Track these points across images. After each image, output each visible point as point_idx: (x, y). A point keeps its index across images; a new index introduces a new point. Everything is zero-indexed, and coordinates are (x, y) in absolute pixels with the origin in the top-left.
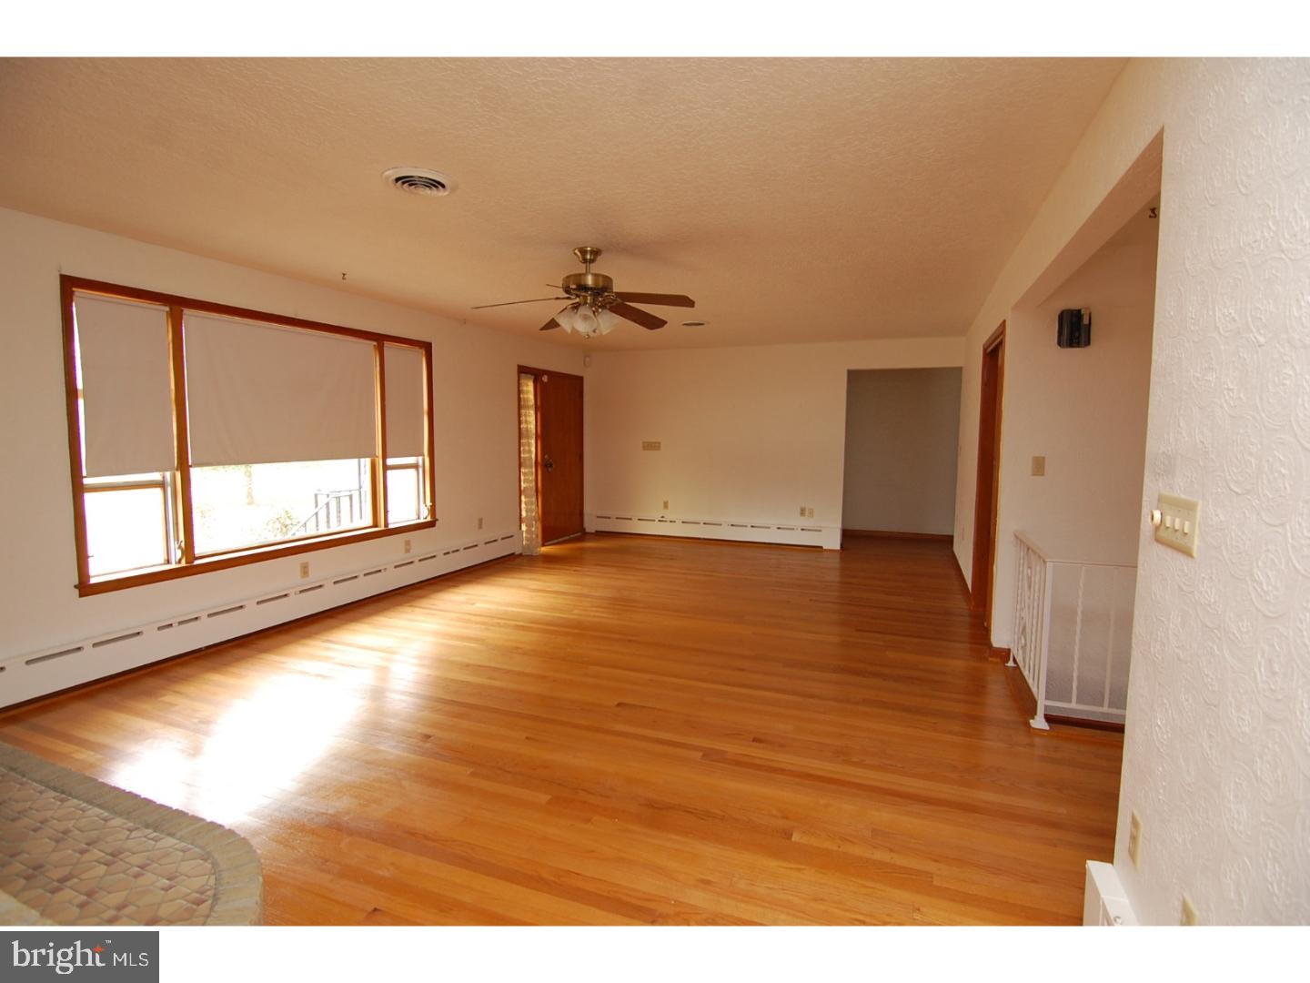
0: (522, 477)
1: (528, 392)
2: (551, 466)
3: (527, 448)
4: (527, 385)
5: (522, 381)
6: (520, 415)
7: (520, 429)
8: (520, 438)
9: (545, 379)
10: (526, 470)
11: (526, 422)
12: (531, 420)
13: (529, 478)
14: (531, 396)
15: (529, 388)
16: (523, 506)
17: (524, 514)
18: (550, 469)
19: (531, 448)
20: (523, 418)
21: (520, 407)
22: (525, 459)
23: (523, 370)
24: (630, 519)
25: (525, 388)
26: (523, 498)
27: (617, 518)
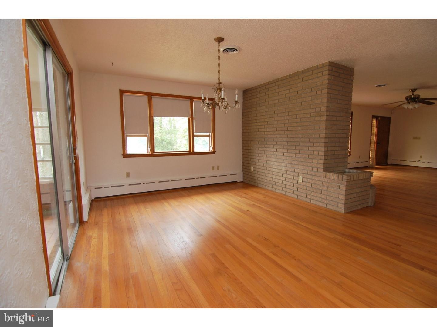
0: (371, 146)
1: (374, 123)
2: (379, 143)
3: (373, 138)
4: (374, 121)
5: (373, 120)
6: (372, 129)
7: (371, 133)
8: (371, 135)
9: (379, 118)
10: (372, 144)
11: (373, 131)
12: (375, 130)
13: (373, 147)
14: (375, 124)
15: (375, 121)
16: (370, 154)
17: (370, 156)
18: (379, 144)
19: (374, 138)
20: (372, 130)
21: (372, 127)
22: (372, 141)
23: (374, 117)
24: (406, 161)
25: (373, 122)
26: (371, 152)
27: (400, 160)
